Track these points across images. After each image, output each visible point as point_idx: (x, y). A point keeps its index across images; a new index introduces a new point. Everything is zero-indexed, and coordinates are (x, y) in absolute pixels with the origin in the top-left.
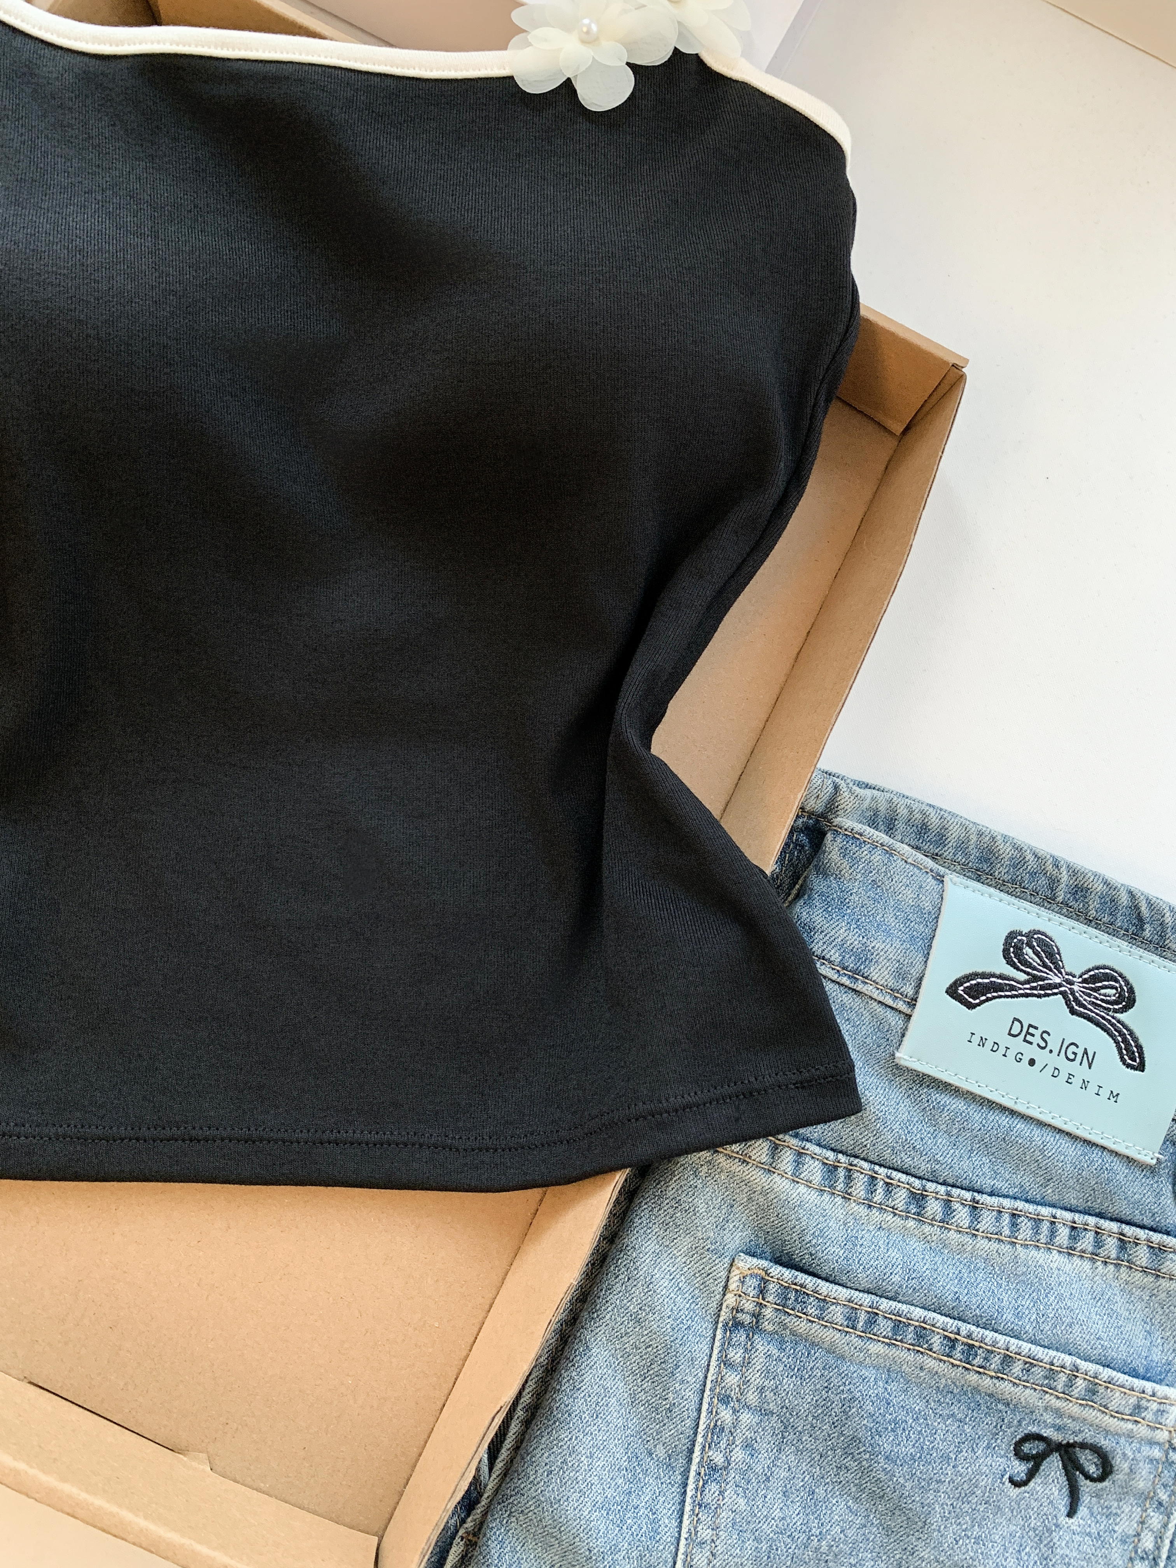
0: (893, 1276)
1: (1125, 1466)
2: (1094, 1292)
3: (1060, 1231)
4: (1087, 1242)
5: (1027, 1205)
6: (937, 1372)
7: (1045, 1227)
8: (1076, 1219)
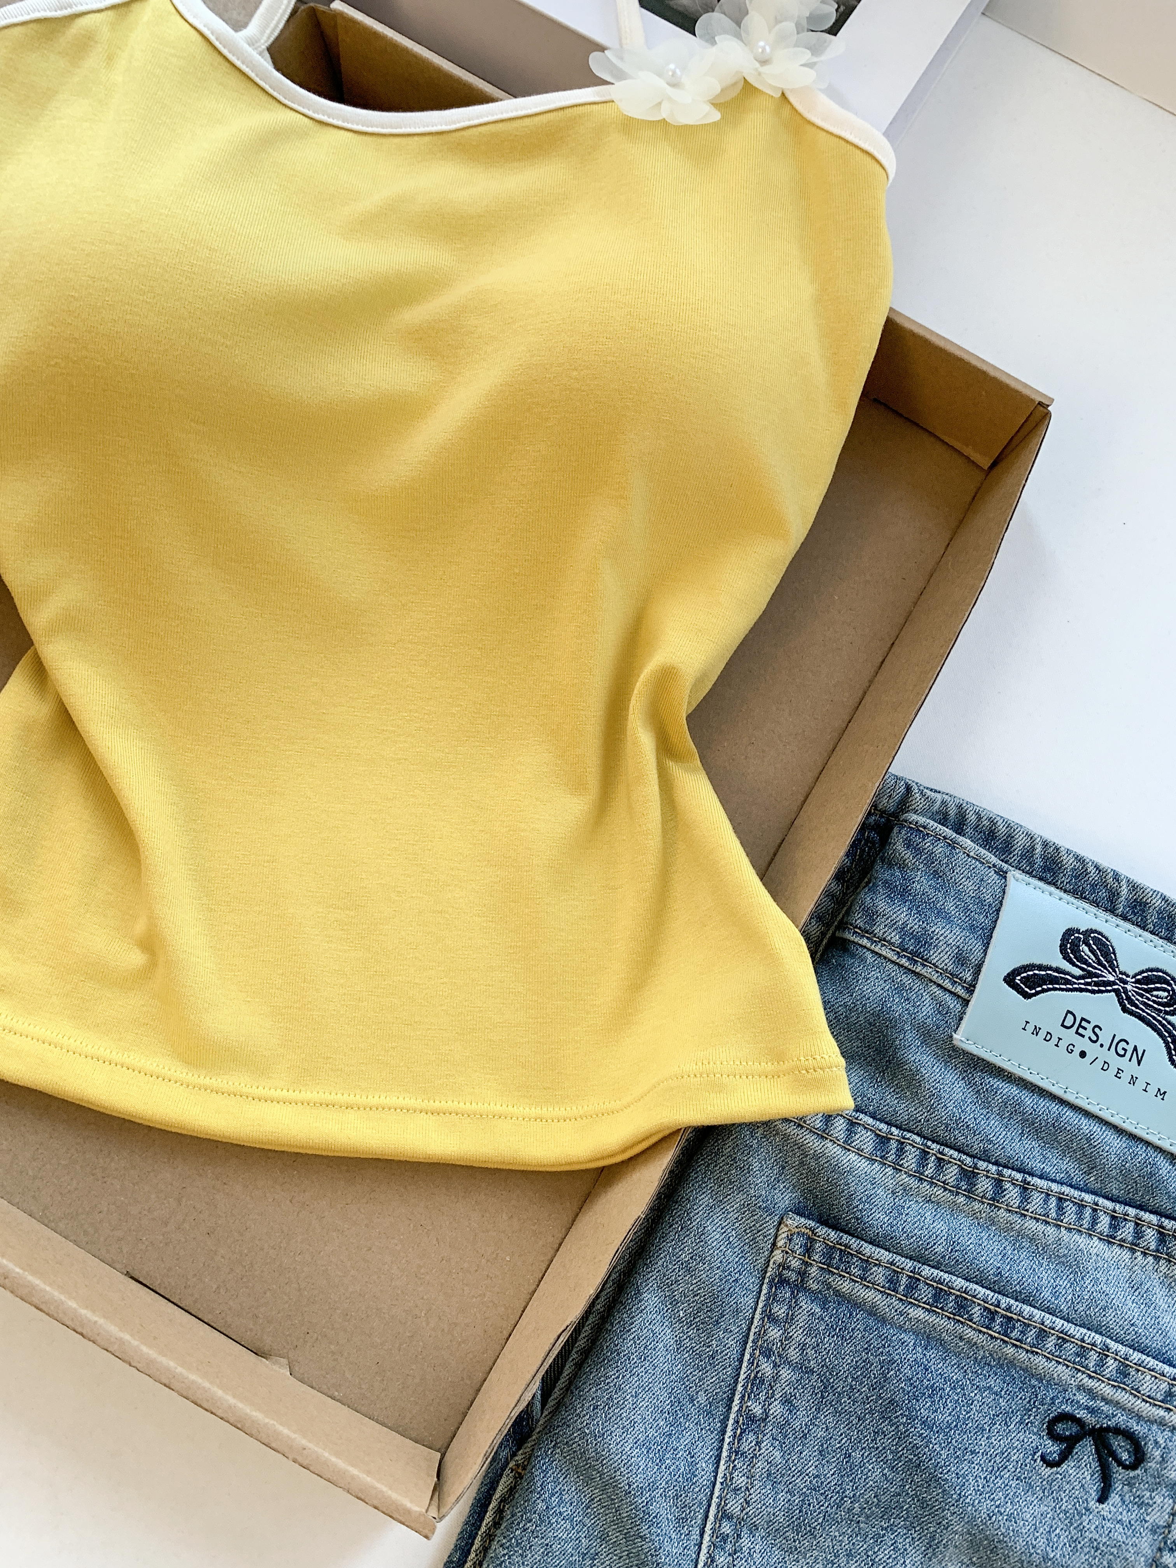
0: (936, 1246)
1: (1157, 1453)
2: (1133, 1281)
3: (1101, 1218)
4: (1127, 1231)
5: (1072, 1190)
6: (976, 1343)
7: (1088, 1212)
8: (1117, 1208)
